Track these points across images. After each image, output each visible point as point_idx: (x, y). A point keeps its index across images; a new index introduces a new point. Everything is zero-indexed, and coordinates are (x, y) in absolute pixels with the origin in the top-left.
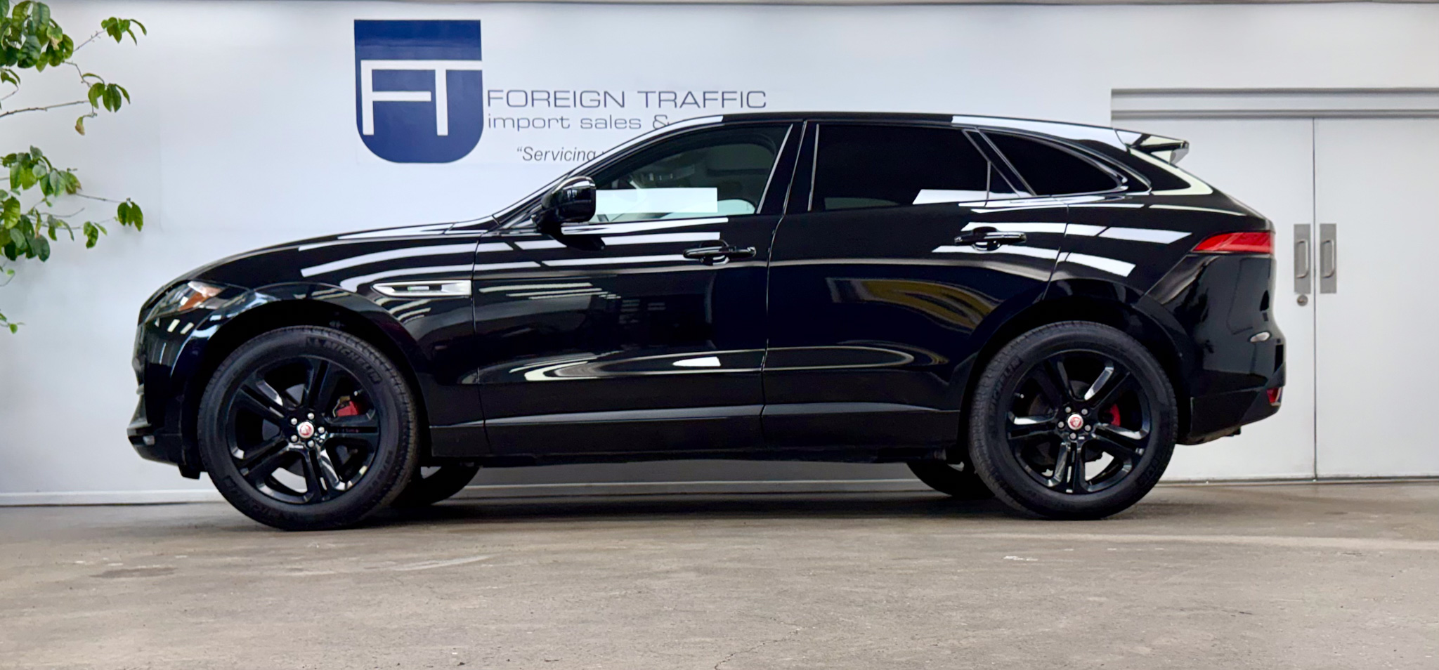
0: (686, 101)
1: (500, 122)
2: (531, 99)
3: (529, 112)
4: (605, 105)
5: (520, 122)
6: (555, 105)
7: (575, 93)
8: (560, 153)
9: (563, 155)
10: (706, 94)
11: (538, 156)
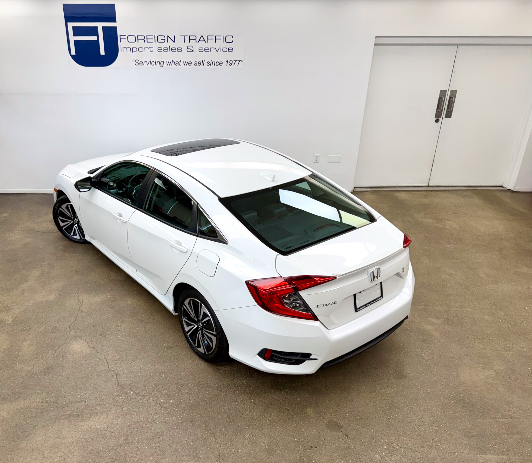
0: (200, 40)
1: (125, 49)
2: (137, 39)
3: (136, 45)
4: (167, 42)
5: (133, 49)
6: (147, 42)
7: (155, 36)
8: (150, 62)
9: (151, 63)
10: (209, 37)
11: (141, 63)
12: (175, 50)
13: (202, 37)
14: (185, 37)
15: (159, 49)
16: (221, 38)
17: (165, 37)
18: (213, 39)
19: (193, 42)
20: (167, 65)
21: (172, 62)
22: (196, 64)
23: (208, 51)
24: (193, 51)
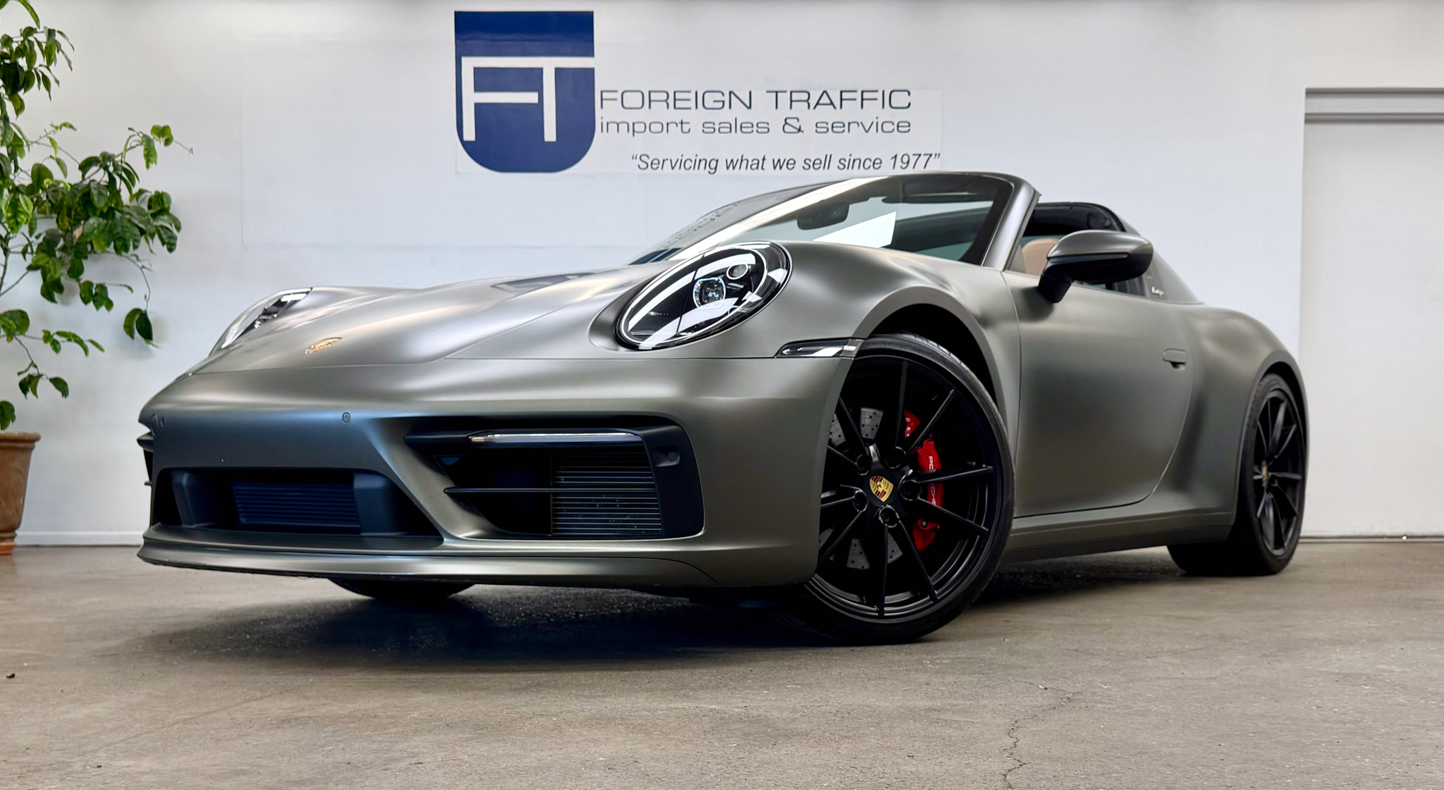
0: (821, 102)
1: (613, 127)
2: (648, 100)
3: (644, 115)
4: (730, 107)
5: (636, 126)
6: (675, 108)
7: (696, 93)
8: (679, 161)
9: (682, 164)
10: (843, 94)
11: (655, 164)
12: (750, 130)
13: (825, 95)
14: (779, 94)
15: (705, 125)
16: (879, 95)
17: (723, 94)
18: (855, 99)
19: (800, 108)
20: (728, 168)
21: (742, 161)
22: (807, 167)
23: (842, 129)
24: (799, 130)
